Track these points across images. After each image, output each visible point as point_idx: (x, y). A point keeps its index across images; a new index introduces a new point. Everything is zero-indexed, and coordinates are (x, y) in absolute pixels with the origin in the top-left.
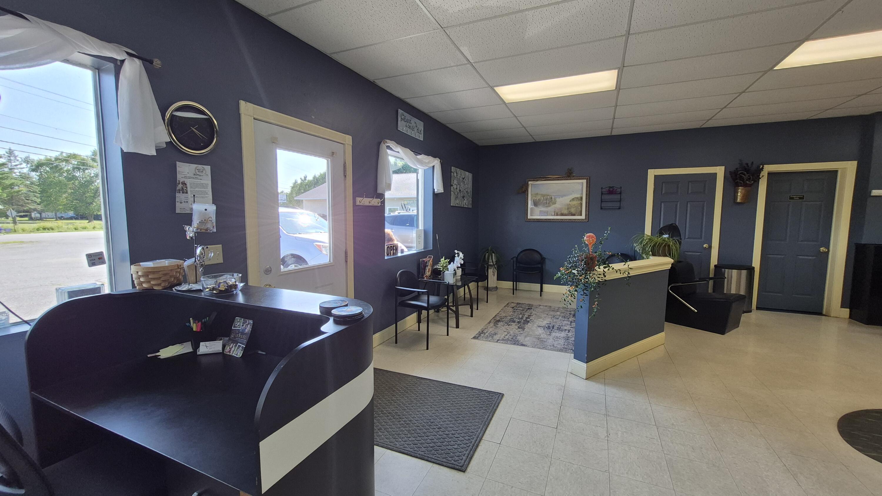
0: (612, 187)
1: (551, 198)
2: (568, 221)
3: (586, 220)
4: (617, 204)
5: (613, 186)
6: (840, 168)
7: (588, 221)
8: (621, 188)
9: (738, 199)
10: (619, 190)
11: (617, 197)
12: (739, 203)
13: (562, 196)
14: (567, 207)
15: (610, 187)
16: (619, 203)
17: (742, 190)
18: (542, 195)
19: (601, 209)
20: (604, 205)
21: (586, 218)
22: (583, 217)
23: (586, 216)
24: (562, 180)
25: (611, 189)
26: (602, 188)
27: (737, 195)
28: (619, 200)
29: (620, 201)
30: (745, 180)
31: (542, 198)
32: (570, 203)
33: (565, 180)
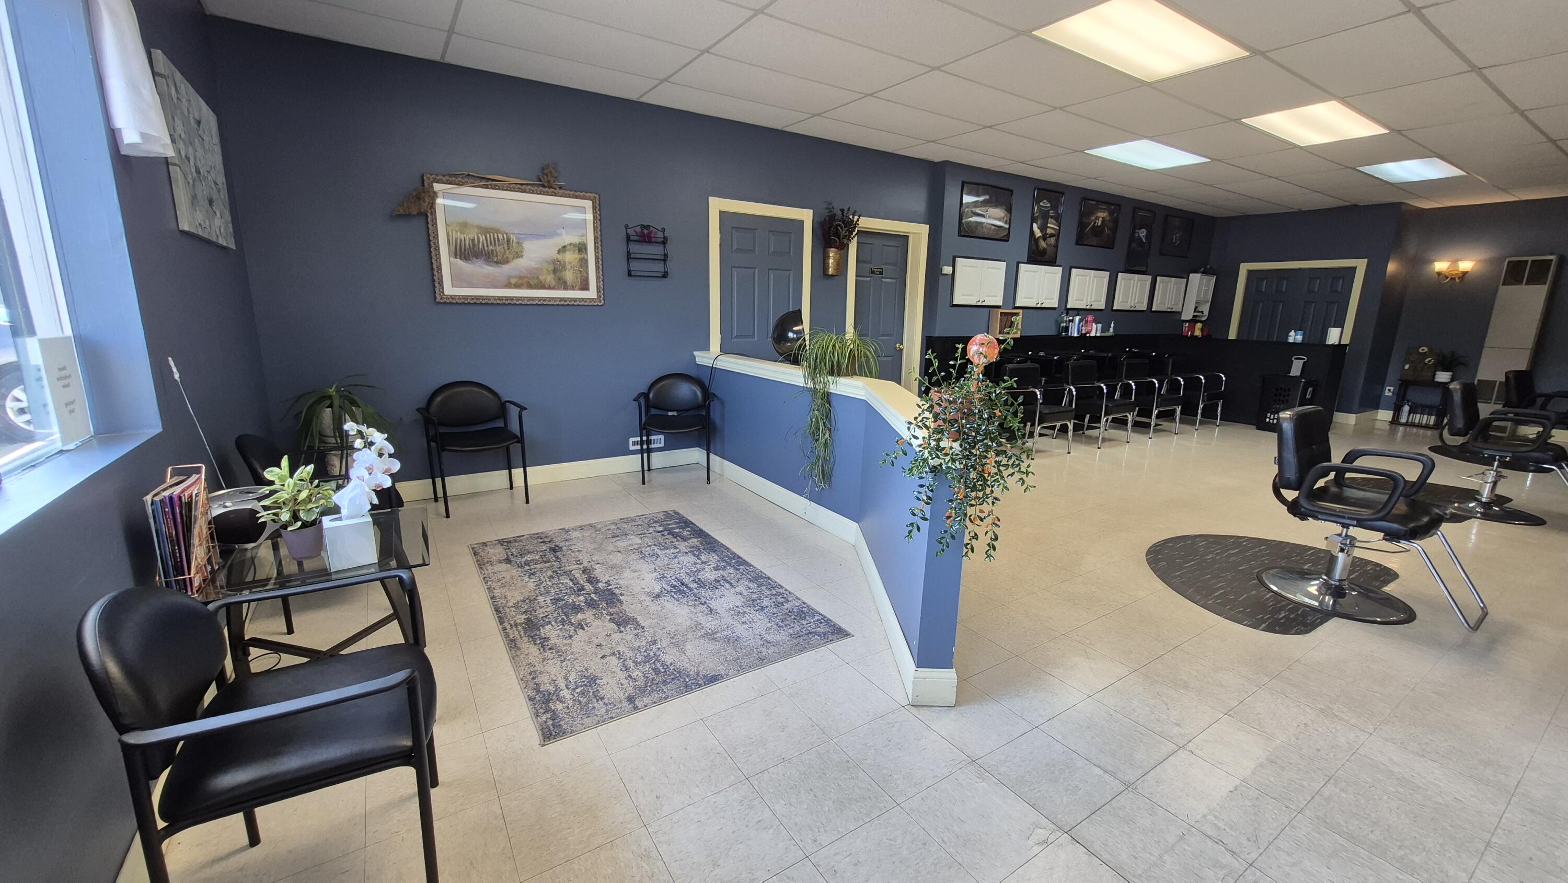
0: (648, 227)
1: (508, 241)
2: (558, 303)
3: (600, 301)
4: (659, 267)
5: (649, 224)
6: (913, 233)
7: (604, 303)
8: (663, 230)
9: (830, 270)
10: (660, 235)
11: (657, 250)
12: (832, 276)
13: (539, 236)
14: (551, 267)
15: (643, 227)
16: (661, 264)
17: (836, 253)
18: (479, 227)
19: (630, 274)
20: (635, 266)
21: (599, 297)
22: (592, 293)
23: (598, 292)
24: (533, 193)
25: (646, 231)
26: (627, 227)
27: (828, 263)
28: (662, 257)
29: (665, 260)
30: (842, 237)
31: (482, 238)
32: (560, 257)
33: (540, 194)
